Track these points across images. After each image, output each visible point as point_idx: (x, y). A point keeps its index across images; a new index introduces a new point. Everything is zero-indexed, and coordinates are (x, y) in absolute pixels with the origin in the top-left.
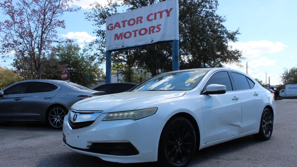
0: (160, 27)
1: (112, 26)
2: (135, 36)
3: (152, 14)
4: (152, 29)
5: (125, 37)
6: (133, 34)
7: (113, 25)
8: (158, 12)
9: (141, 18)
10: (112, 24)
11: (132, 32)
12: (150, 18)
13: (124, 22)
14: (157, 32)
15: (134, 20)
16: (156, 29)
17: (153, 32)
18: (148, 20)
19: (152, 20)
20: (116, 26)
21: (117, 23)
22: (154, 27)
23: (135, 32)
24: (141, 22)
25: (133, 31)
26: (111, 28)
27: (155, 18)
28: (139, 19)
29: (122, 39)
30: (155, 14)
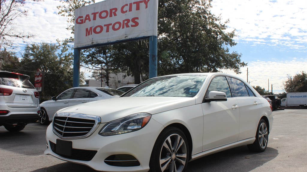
0: (136, 20)
1: (82, 19)
2: (108, 31)
3: (127, 5)
4: (126, 22)
5: (95, 32)
6: (105, 28)
7: (84, 18)
8: (134, 3)
9: (116, 9)
10: (82, 17)
11: (103, 26)
12: (125, 10)
13: (94, 14)
14: (132, 26)
15: (106, 11)
16: (131, 23)
17: (128, 26)
18: (123, 12)
19: (126, 11)
20: (86, 19)
21: (88, 15)
22: (128, 21)
23: (108, 26)
24: (115, 15)
25: (105, 25)
26: (81, 22)
27: (130, 10)
28: (114, 11)
29: (91, 34)
30: (131, 4)
